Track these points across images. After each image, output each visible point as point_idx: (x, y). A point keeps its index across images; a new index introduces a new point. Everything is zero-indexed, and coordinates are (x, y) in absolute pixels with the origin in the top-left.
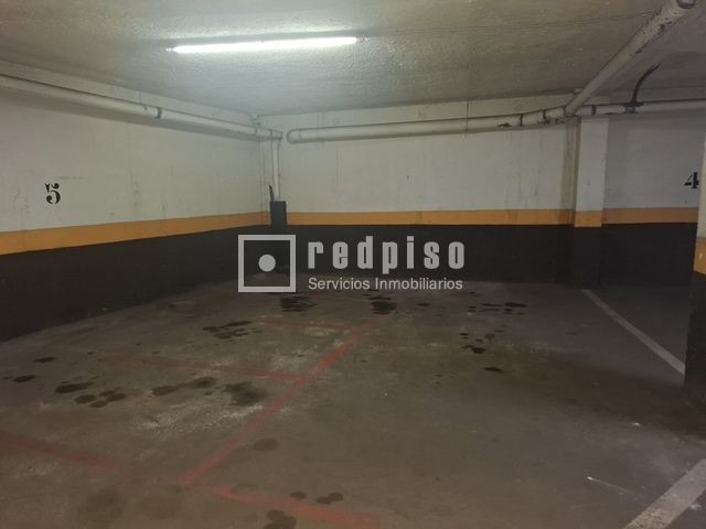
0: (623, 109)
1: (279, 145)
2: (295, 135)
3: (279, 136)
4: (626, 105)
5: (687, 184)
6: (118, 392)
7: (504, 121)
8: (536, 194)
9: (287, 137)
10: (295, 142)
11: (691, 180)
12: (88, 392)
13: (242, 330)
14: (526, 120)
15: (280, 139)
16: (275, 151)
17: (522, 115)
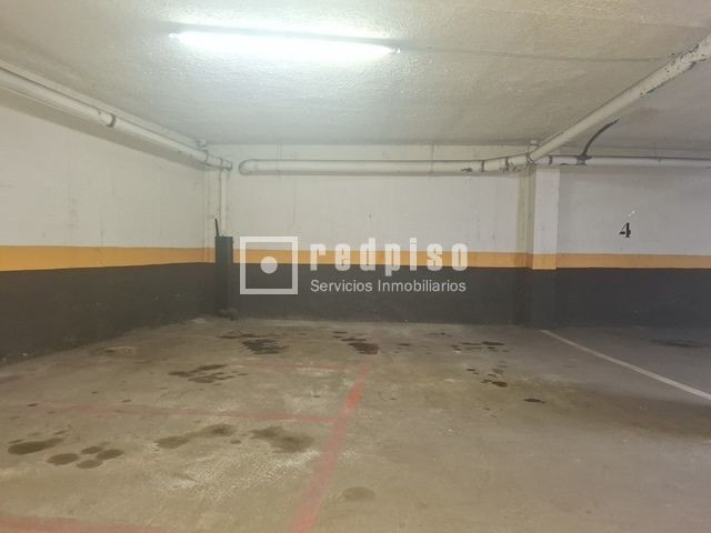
0: (574, 161)
1: (228, 176)
2: (250, 166)
3: (229, 166)
4: (578, 157)
5: (622, 233)
6: (107, 448)
7: (466, 166)
8: (494, 237)
9: (240, 167)
10: (250, 173)
11: (625, 230)
12: (61, 450)
13: (220, 373)
14: (488, 166)
15: (229, 169)
16: (224, 182)
17: (483, 162)
